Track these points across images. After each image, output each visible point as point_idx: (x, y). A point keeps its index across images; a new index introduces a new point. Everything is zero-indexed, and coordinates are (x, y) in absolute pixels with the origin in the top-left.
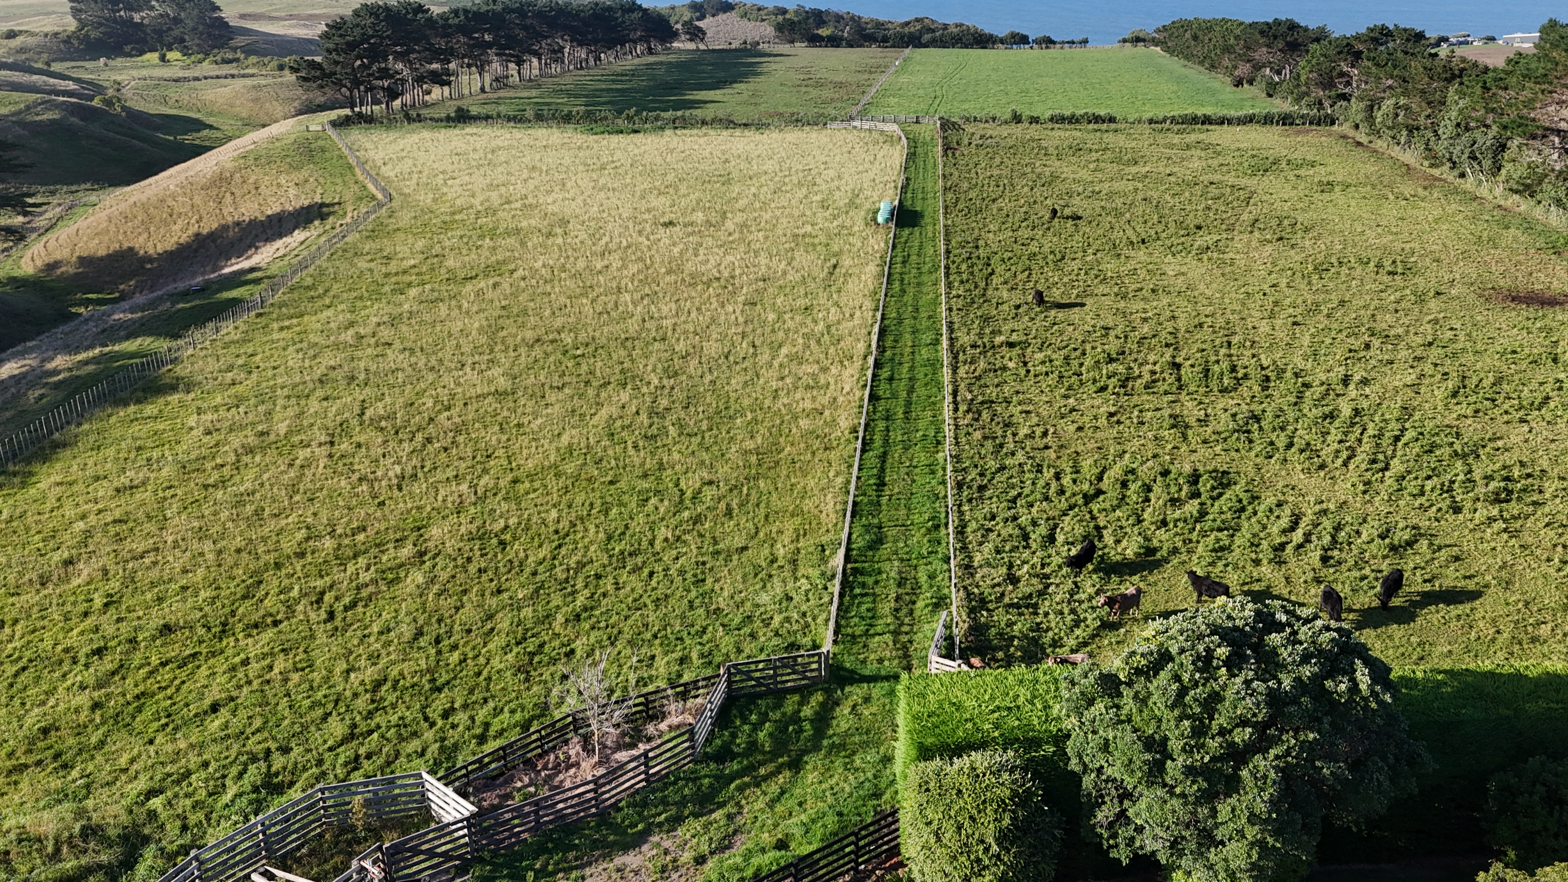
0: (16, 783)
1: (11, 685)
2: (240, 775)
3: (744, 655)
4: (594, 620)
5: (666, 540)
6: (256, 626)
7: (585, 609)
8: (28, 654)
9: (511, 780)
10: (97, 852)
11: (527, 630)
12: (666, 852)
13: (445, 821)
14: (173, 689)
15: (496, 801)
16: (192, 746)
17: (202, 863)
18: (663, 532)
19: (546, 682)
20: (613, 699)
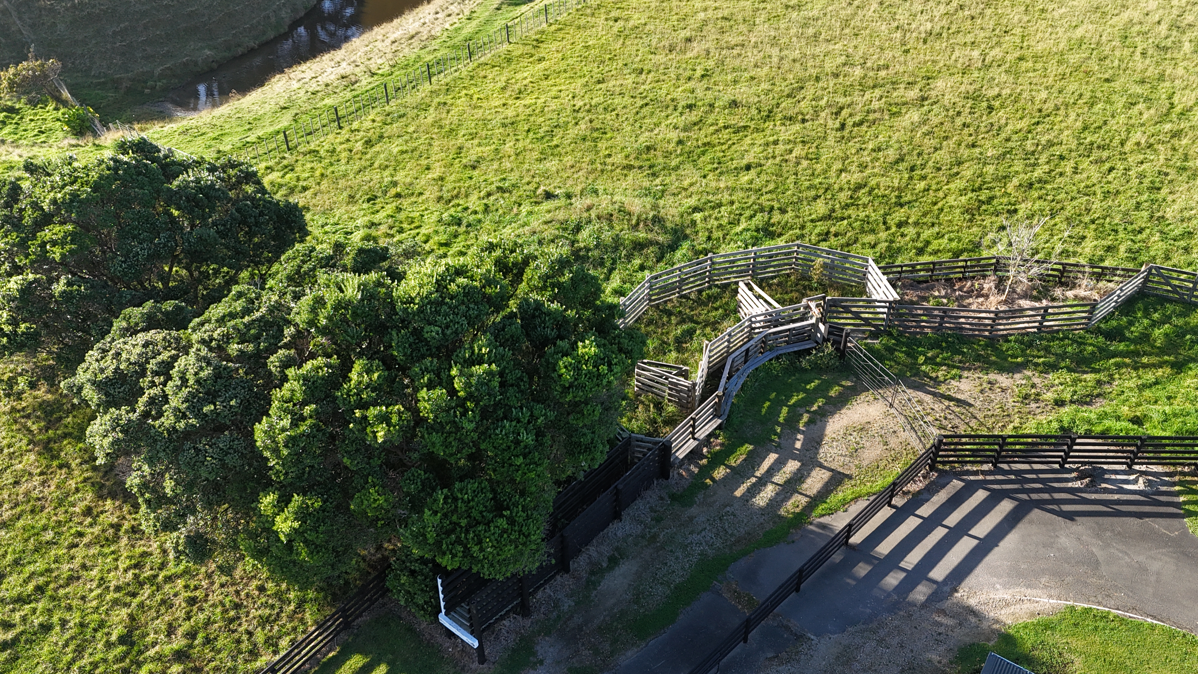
0: (626, 175)
1: (637, 113)
2: (751, 217)
3: (1171, 263)
4: (1044, 192)
5: (1138, 144)
6: (790, 119)
7: (1040, 181)
8: (651, 96)
9: (932, 288)
10: (658, 234)
11: (985, 183)
12: (1033, 386)
13: (874, 298)
14: (726, 146)
15: (915, 299)
16: (727, 188)
17: (713, 263)
18: (1138, 136)
19: (985, 227)
20: (1036, 257)
